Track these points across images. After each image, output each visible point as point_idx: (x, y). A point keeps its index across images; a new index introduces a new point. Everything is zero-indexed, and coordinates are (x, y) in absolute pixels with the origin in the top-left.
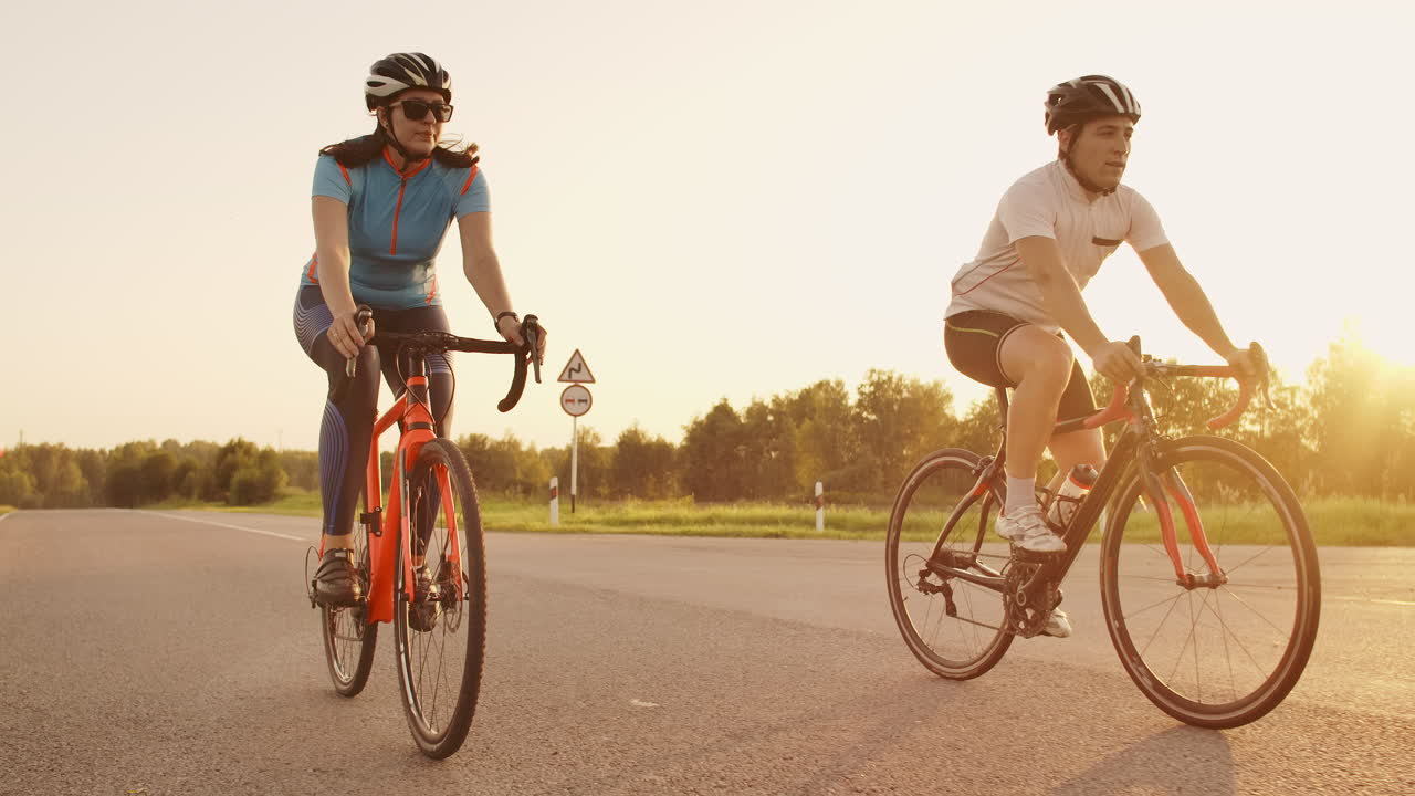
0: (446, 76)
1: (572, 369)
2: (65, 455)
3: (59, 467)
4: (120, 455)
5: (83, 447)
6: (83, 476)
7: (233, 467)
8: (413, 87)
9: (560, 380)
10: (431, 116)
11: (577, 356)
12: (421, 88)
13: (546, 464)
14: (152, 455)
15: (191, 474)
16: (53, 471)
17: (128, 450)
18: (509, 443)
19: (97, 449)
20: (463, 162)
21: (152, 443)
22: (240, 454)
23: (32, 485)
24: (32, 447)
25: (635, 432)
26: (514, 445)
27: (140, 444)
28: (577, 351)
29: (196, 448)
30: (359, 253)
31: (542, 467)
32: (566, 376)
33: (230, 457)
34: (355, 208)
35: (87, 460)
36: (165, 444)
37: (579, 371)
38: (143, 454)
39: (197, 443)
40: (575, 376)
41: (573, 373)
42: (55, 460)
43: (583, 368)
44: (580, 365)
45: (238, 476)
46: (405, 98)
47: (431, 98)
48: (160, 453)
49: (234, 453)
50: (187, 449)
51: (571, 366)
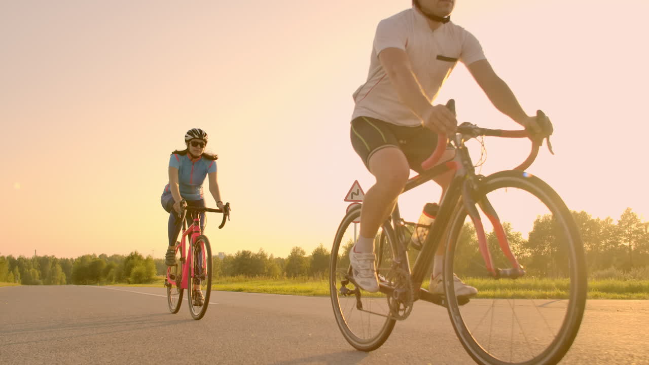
0: (206, 134)
1: (353, 193)
2: (55, 261)
3: (52, 267)
4: (79, 261)
5: (63, 258)
6: (63, 271)
7: (132, 266)
8: (195, 138)
9: (346, 200)
10: (199, 146)
11: (356, 184)
12: (197, 138)
13: (278, 265)
14: (94, 261)
15: (113, 270)
16: (49, 268)
17: (83, 259)
18: (261, 255)
19: (69, 258)
20: (212, 159)
21: (94, 255)
22: (136, 260)
23: (39, 275)
24: (40, 257)
25: (321, 249)
26: (263, 256)
27: (89, 256)
28: (356, 182)
29: (115, 258)
30: (182, 184)
31: (276, 266)
32: (349, 198)
33: (131, 260)
34: (181, 171)
35: (65, 264)
36: (100, 256)
37: (357, 194)
38: (90, 260)
39: (116, 256)
40: (355, 197)
41: (354, 195)
42: (50, 264)
43: (360, 191)
44: (358, 190)
45: (134, 270)
46: (192, 141)
47: (200, 141)
48: (98, 260)
49: (134, 258)
50: (112, 258)
51: (352, 191)
